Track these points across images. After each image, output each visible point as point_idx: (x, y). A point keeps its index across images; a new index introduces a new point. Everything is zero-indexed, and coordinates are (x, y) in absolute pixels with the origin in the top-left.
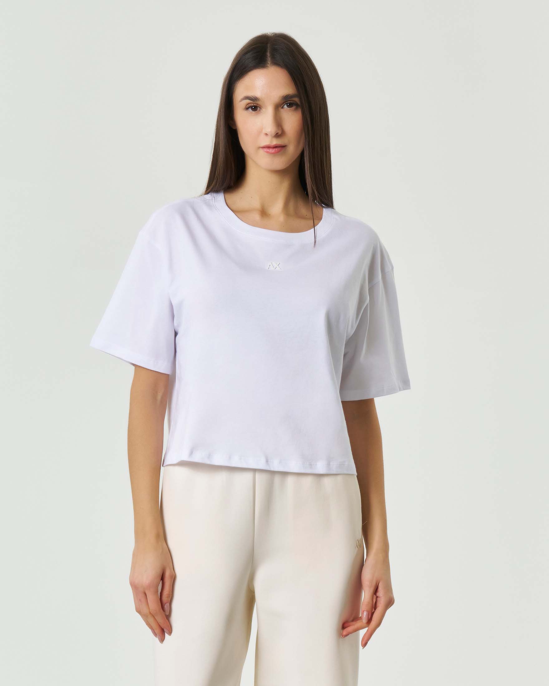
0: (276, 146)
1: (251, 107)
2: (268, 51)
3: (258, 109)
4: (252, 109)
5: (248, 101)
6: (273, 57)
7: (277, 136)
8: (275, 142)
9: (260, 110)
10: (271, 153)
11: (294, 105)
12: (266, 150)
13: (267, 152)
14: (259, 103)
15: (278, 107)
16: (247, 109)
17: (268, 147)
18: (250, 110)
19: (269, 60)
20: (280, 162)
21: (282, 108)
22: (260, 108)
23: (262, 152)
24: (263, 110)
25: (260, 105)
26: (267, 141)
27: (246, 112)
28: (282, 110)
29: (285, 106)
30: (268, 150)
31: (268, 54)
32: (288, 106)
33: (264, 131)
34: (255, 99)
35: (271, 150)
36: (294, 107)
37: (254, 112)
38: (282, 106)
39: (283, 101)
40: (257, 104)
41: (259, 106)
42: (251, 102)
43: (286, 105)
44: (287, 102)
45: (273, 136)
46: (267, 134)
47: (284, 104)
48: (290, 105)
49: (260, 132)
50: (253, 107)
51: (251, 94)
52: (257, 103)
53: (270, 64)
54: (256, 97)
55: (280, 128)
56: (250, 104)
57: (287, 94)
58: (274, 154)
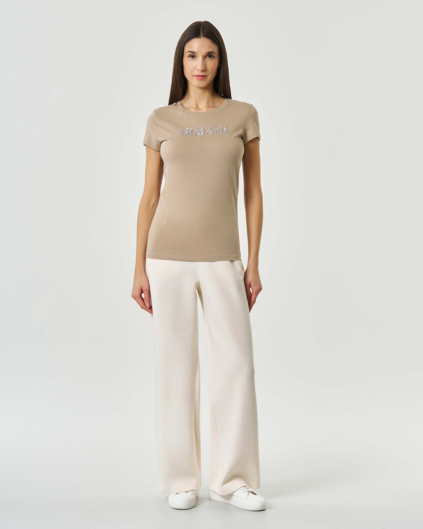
0: (203, 76)
3: (195, 57)
5: (190, 53)
6: (203, 32)
7: (203, 71)
8: (202, 74)
9: (195, 58)
10: (199, 79)
12: (197, 77)
13: (197, 78)
14: (195, 54)
15: (205, 57)
16: (189, 57)
17: (198, 76)
18: (191, 57)
19: (202, 34)
20: (203, 83)
22: (196, 56)
23: (194, 78)
24: (197, 58)
25: (195, 56)
26: (197, 73)
27: (188, 58)
28: (206, 58)
29: (208, 57)
30: (198, 77)
31: (201, 31)
32: (209, 57)
33: (197, 68)
34: (193, 52)
35: (199, 78)
36: (212, 58)
37: (193, 59)
39: (207, 55)
42: (192, 54)
45: (201, 71)
46: (198, 70)
49: (194, 68)
51: (192, 50)
55: (205, 67)
57: (209, 51)
58: (201, 80)
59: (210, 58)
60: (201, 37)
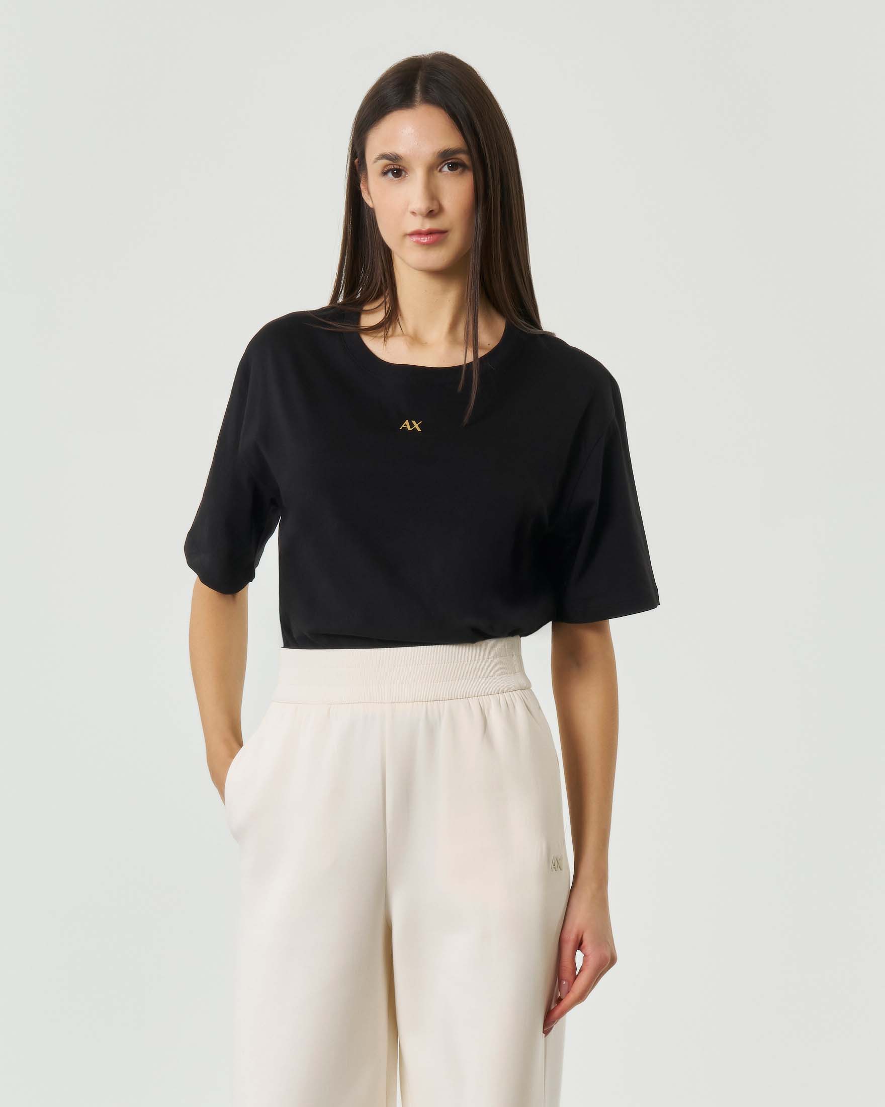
0: (432, 231)
1: (392, 170)
2: (419, 82)
3: (403, 173)
4: (393, 174)
5: (385, 162)
6: (426, 91)
7: (431, 214)
8: (428, 225)
9: (405, 177)
10: (423, 244)
11: (459, 166)
12: (415, 238)
13: (417, 242)
14: (403, 164)
15: (432, 169)
16: (385, 173)
17: (418, 233)
18: (390, 175)
19: (418, 96)
20: (440, 257)
21: (440, 171)
22: (406, 171)
23: (410, 241)
24: (410, 175)
25: (404, 168)
26: (415, 224)
27: (383, 179)
28: (439, 174)
29: (446, 169)
30: (419, 239)
31: (418, 87)
33: (411, 208)
34: (394, 158)
35: (425, 240)
36: (459, 170)
37: (397, 179)
38: (439, 169)
39: (439, 161)
40: (400, 166)
41: (402, 168)
42: (391, 162)
43: (446, 166)
44: (446, 162)
45: (425, 215)
46: (413, 213)
47: (441, 166)
48: (454, 167)
49: (404, 209)
50: (395, 172)
51: (388, 150)
52: (400, 164)
53: (420, 102)
54: (397, 154)
55: (435, 203)
56: (390, 166)
57: (445, 149)
58: (429, 245)
59: (449, 169)
60: (417, 104)
